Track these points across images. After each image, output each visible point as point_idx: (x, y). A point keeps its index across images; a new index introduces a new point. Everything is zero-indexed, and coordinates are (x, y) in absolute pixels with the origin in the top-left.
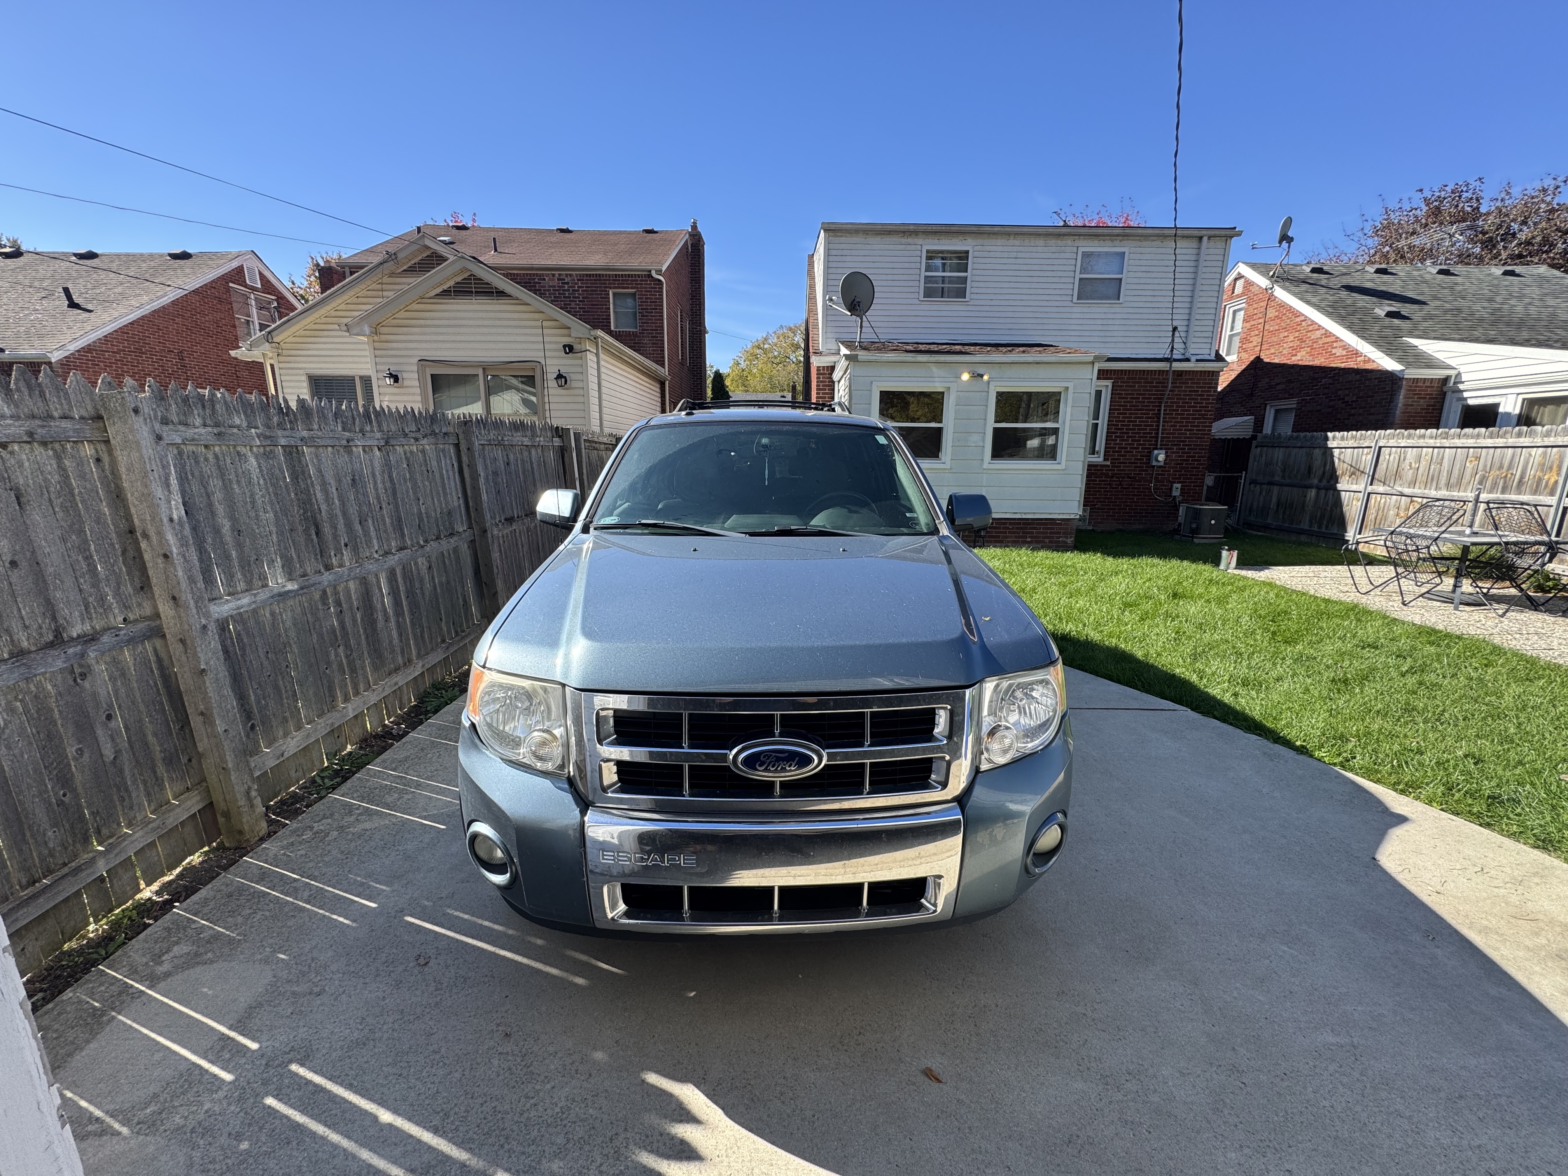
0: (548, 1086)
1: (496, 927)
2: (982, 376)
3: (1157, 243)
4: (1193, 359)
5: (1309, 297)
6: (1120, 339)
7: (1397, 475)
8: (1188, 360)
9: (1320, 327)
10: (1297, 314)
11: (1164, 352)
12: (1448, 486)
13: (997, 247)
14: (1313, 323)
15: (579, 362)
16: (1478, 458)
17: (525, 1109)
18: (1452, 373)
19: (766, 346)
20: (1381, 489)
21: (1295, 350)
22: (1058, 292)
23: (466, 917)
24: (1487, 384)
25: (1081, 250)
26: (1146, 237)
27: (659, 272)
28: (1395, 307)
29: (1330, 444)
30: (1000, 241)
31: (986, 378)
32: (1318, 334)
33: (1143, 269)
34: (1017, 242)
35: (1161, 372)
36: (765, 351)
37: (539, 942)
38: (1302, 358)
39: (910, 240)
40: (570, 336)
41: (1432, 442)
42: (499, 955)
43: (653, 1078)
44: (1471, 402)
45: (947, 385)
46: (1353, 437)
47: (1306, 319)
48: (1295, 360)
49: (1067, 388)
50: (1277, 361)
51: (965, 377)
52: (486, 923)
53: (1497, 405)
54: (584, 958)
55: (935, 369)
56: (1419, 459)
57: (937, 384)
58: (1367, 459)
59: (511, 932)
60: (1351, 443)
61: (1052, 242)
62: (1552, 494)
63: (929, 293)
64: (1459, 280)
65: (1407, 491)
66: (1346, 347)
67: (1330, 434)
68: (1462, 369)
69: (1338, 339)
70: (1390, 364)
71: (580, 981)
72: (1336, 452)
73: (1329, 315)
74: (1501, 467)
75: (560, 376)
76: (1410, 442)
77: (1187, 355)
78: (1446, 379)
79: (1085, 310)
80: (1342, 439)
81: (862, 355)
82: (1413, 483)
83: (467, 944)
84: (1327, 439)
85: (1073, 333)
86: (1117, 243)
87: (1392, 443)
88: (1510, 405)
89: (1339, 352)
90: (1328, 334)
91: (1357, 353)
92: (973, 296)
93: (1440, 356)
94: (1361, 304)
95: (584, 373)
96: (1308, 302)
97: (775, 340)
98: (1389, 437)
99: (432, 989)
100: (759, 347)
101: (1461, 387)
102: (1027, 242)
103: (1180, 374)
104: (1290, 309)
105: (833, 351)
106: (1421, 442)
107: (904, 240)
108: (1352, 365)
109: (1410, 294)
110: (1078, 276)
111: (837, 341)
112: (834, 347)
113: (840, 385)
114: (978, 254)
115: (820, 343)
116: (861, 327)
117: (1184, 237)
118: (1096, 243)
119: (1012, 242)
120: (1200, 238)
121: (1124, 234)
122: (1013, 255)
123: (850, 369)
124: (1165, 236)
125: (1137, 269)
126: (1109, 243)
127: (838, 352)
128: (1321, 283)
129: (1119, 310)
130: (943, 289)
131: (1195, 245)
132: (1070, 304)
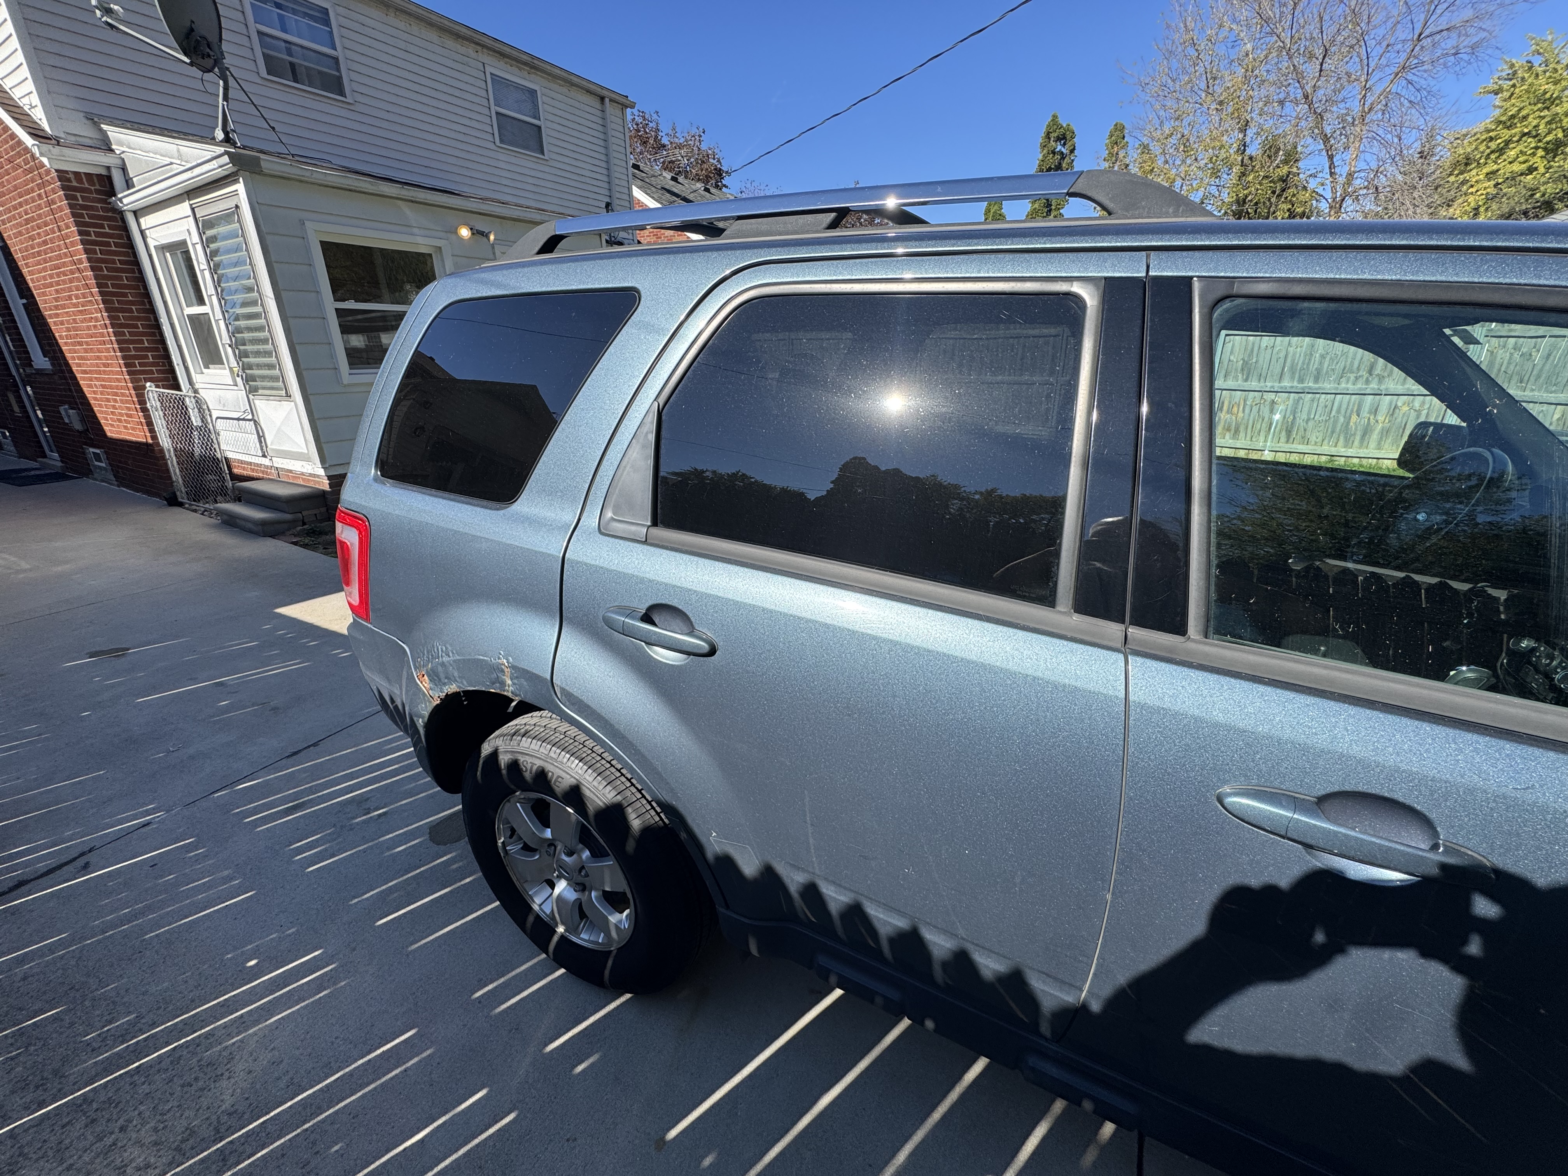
2: (486, 235)
3: (564, 90)
13: (371, 17)
22: (475, 125)
25: (488, 69)
26: (554, 77)
30: (374, 12)
31: (492, 237)
33: (559, 120)
34: (401, 24)
45: (438, 243)
51: (465, 232)
55: (406, 209)
57: (420, 240)
61: (450, 43)
63: (274, 68)
79: (512, 160)
81: (268, 160)
86: (526, 74)
92: (357, 97)
105: (89, 141)
110: (494, 108)
111: (93, 120)
112: (86, 131)
113: (146, 221)
114: (342, 20)
115: (39, 115)
116: (226, 98)
117: (589, 91)
118: (501, 64)
119: (392, 19)
120: (602, 99)
121: (533, 65)
122: (402, 45)
123: (240, 187)
124: (573, 84)
125: (551, 117)
126: (515, 70)
127: (106, 146)
128: (647, 180)
129: (547, 169)
130: (292, 65)
131: (598, 105)
132: (492, 146)
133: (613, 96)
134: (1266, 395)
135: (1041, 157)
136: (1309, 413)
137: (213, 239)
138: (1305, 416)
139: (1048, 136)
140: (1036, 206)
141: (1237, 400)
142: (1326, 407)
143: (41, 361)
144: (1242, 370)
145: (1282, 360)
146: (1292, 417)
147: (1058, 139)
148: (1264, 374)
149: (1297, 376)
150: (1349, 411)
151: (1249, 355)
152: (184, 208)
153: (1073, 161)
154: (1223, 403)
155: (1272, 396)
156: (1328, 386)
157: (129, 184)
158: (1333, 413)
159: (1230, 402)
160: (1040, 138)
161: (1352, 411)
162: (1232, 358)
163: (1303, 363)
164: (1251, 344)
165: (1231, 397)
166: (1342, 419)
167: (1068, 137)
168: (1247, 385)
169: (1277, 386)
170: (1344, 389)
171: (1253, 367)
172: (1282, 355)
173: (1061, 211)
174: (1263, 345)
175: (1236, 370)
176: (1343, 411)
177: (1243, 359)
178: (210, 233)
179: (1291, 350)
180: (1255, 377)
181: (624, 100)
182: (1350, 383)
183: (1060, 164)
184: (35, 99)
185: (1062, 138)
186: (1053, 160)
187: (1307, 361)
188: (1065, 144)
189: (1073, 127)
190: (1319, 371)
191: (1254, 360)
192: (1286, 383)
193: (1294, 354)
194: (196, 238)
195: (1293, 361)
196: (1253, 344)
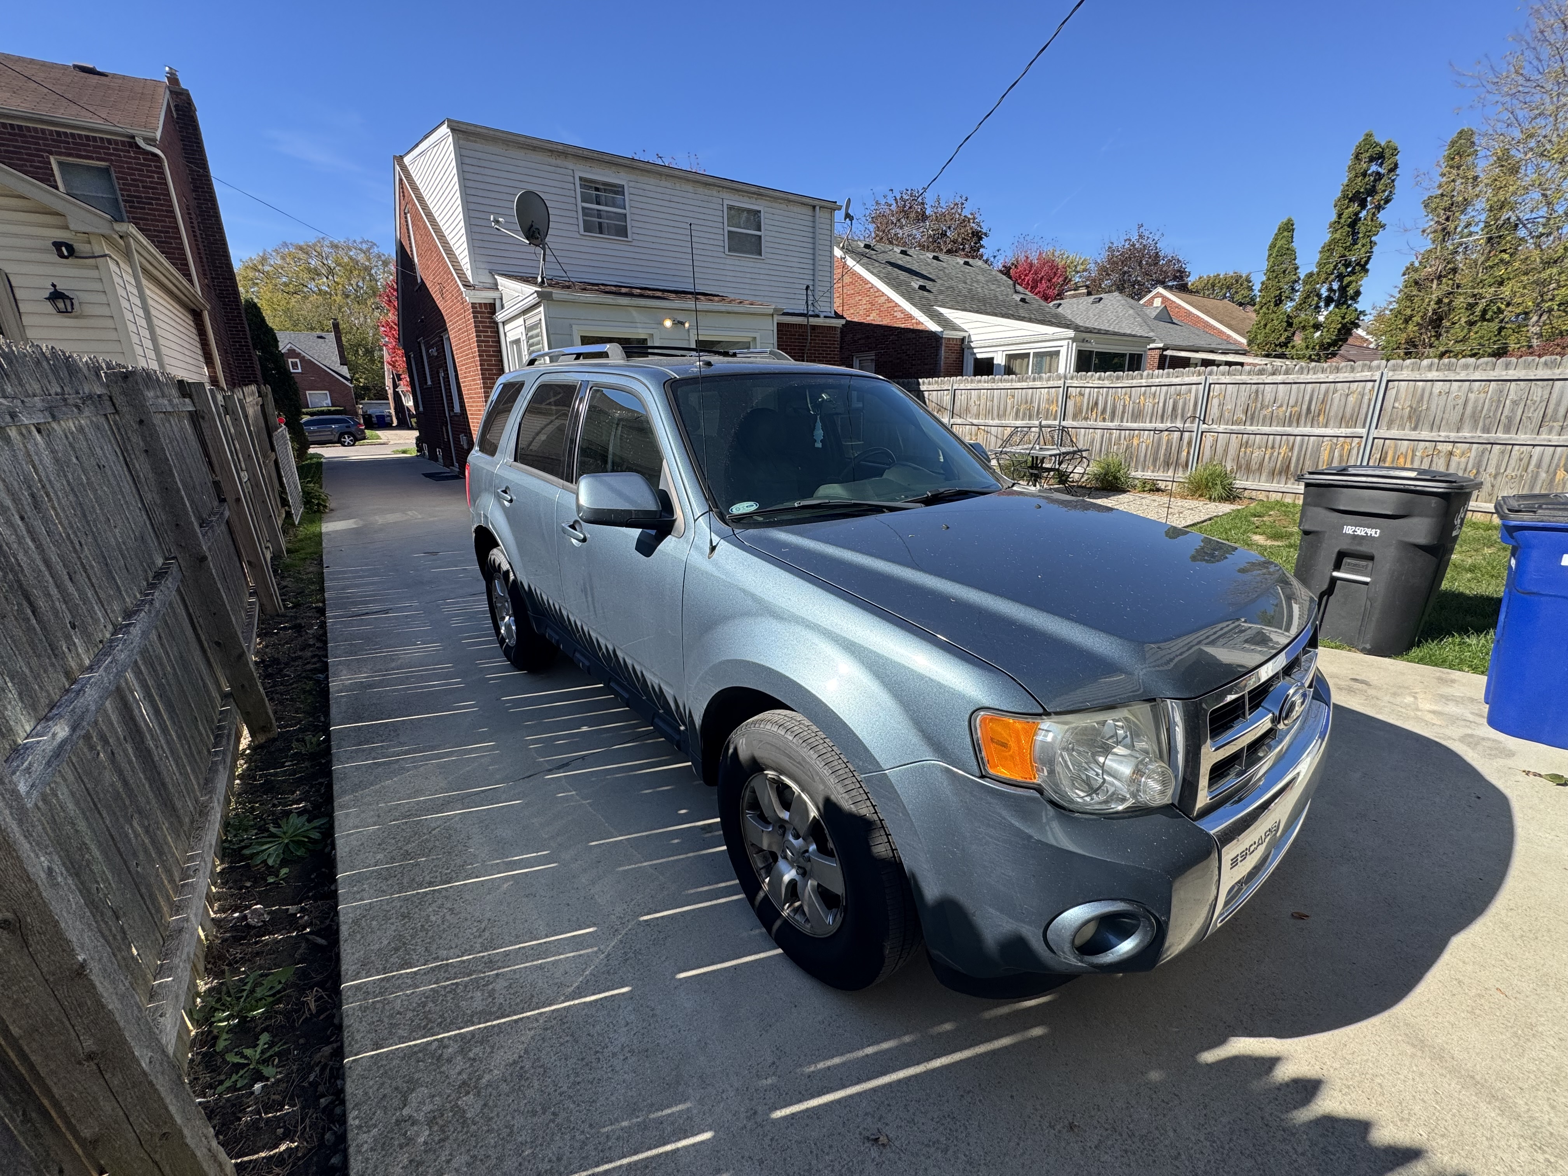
0: (1171, 1134)
1: (885, 1046)
2: (683, 324)
3: (784, 206)
4: (822, 315)
5: (870, 267)
6: (766, 293)
7: (967, 410)
8: (818, 316)
9: (883, 294)
10: (867, 282)
11: (802, 309)
12: (999, 417)
13: (650, 184)
14: (878, 290)
15: (94, 273)
16: (1013, 396)
17: (1191, 1168)
18: (966, 334)
19: (267, 268)
20: (959, 421)
21: (868, 313)
22: (712, 242)
23: (837, 1060)
24: (987, 343)
25: (726, 202)
26: (776, 199)
27: (151, 141)
28: (921, 282)
29: (922, 388)
30: (653, 181)
31: (687, 325)
32: (883, 299)
33: (776, 229)
34: (669, 184)
35: (801, 326)
36: (267, 274)
37: (948, 1027)
38: (873, 318)
39: (559, 162)
40: (67, 228)
41: (986, 385)
42: (934, 1070)
43: (1210, 1056)
44: (979, 356)
45: (651, 331)
46: (937, 382)
47: (873, 286)
48: (869, 320)
49: (755, 338)
50: (856, 320)
51: (668, 323)
52: (870, 1050)
53: (992, 359)
54: (1004, 1010)
55: (635, 313)
56: (979, 398)
57: (640, 331)
58: (947, 398)
59: (907, 1039)
60: (936, 387)
61: (701, 190)
62: (1055, 419)
63: (588, 228)
64: (944, 265)
65: (975, 421)
66: (903, 311)
67: (921, 380)
68: (971, 332)
69: (897, 305)
70: (933, 327)
71: (1037, 1031)
72: (926, 394)
73: (888, 284)
74: (1026, 402)
75: (56, 296)
76: (973, 386)
77: (817, 312)
78: (963, 339)
79: (737, 263)
80: (929, 384)
81: (557, 293)
82: (977, 416)
83: (890, 1085)
84: (919, 384)
85: (729, 285)
86: (754, 201)
87: (962, 386)
88: (1000, 360)
89: (899, 315)
90: (889, 300)
91: (911, 317)
92: (636, 237)
93: (958, 322)
94: (902, 278)
95: (107, 290)
96: (872, 273)
97: (279, 262)
98: (961, 382)
99: (939, 1155)
100: (255, 269)
101: (972, 345)
102: (678, 186)
103: (814, 328)
104: (860, 277)
105: (488, 285)
106: (980, 386)
107: (553, 161)
108: (909, 325)
109: (925, 273)
110: (727, 228)
111: (492, 273)
112: (488, 280)
113: (508, 327)
114: (632, 190)
115: (469, 274)
116: (544, 260)
117: (803, 204)
118: (736, 197)
119: (663, 183)
120: (814, 207)
121: (759, 192)
122: (668, 197)
123: (541, 309)
124: (789, 201)
125: (771, 228)
126: (746, 199)
127: (495, 287)
128: (874, 257)
129: (763, 266)
130: (600, 224)
131: (810, 212)
132: (723, 255)
133: (823, 204)
134: (1440, 446)
135: (1346, 182)
136: (1498, 467)
137: (532, 337)
138: (1492, 470)
139: (1357, 157)
140: (1337, 236)
141: (1403, 450)
142: (1521, 460)
143: (457, 409)
144: (1410, 417)
145: (1460, 408)
146: (1475, 471)
147: (1372, 159)
148: (1437, 422)
149: (1481, 424)
150: (1553, 466)
151: (1418, 402)
152: (520, 321)
153: (1393, 181)
154: (1386, 453)
155: (1449, 447)
156: (1522, 437)
157: (502, 307)
158: (1531, 467)
159: (1395, 453)
160: (1349, 160)
161: (1558, 466)
162: (1396, 405)
163: (1489, 410)
164: (1419, 391)
165: (1396, 446)
166: (1543, 475)
167: (1387, 155)
168: (1414, 435)
169: (1453, 436)
170: (1544, 440)
171: (1423, 414)
172: (1461, 401)
173: (1373, 238)
174: (1436, 391)
175: (1402, 417)
176: (1545, 465)
177: (1411, 407)
178: (530, 334)
179: (1472, 396)
180: (1427, 425)
181: (832, 205)
182: (1555, 432)
183: (1374, 186)
184: (468, 266)
185: (1379, 157)
186: (1360, 185)
187: (1493, 408)
188: (1382, 164)
189: (1396, 143)
190: (1510, 419)
191: (1424, 407)
192: (1466, 434)
193: (1476, 401)
194: (524, 337)
195: (1475, 408)
196: (1423, 390)
